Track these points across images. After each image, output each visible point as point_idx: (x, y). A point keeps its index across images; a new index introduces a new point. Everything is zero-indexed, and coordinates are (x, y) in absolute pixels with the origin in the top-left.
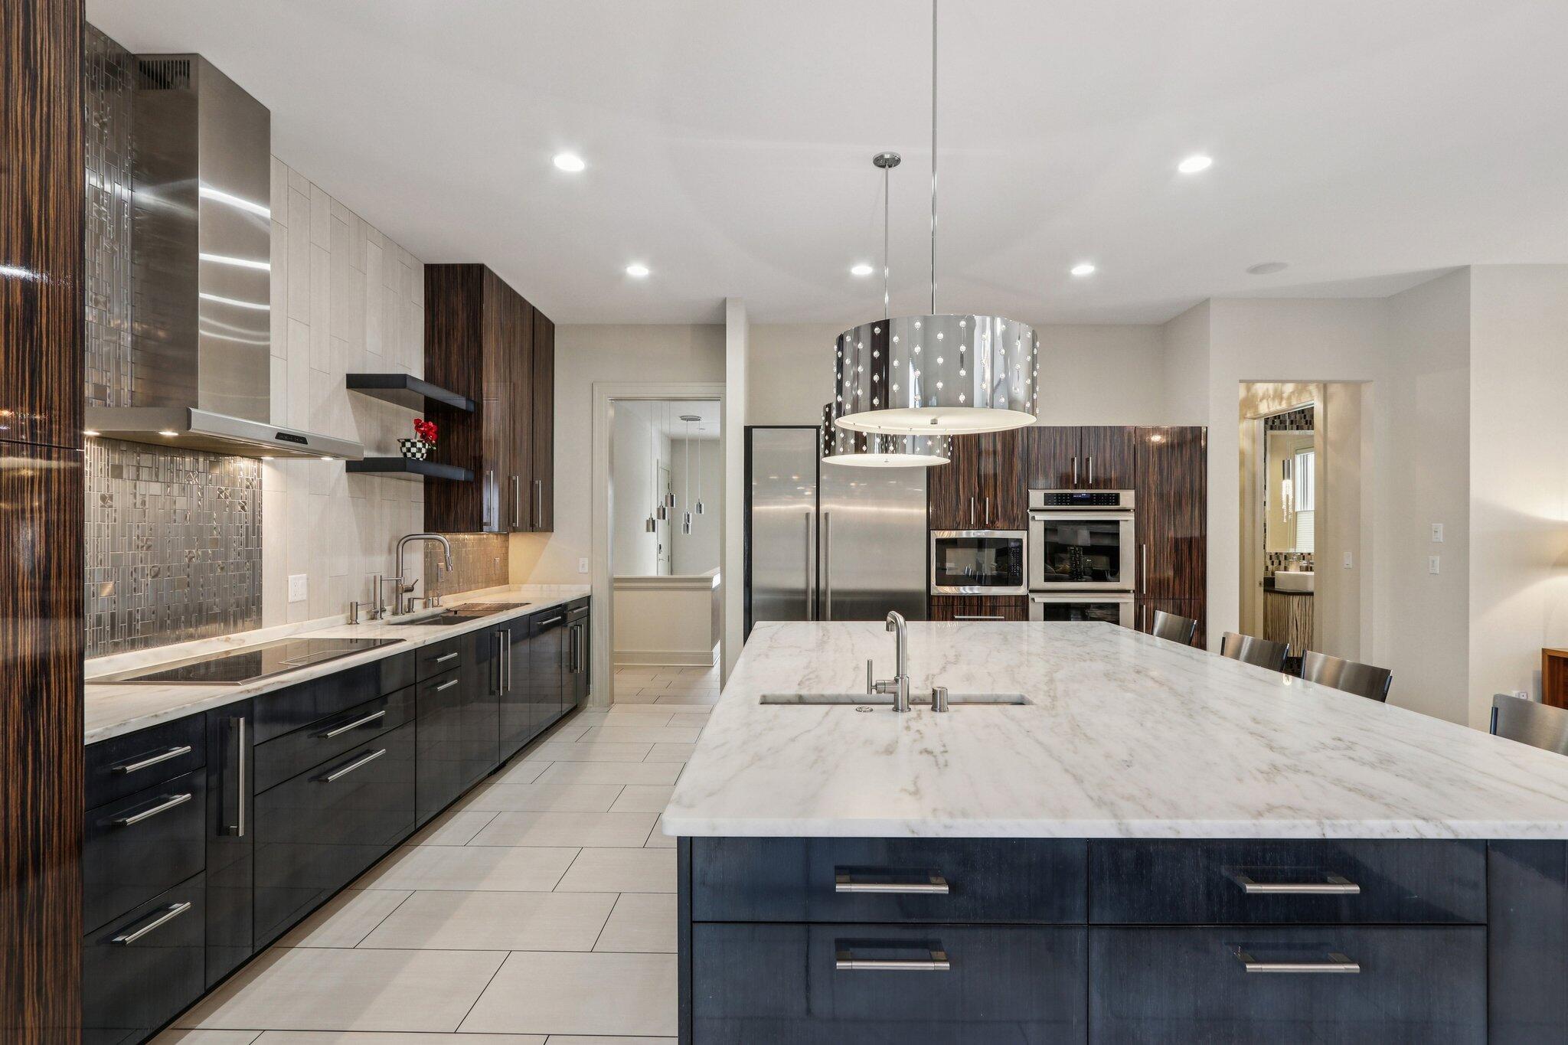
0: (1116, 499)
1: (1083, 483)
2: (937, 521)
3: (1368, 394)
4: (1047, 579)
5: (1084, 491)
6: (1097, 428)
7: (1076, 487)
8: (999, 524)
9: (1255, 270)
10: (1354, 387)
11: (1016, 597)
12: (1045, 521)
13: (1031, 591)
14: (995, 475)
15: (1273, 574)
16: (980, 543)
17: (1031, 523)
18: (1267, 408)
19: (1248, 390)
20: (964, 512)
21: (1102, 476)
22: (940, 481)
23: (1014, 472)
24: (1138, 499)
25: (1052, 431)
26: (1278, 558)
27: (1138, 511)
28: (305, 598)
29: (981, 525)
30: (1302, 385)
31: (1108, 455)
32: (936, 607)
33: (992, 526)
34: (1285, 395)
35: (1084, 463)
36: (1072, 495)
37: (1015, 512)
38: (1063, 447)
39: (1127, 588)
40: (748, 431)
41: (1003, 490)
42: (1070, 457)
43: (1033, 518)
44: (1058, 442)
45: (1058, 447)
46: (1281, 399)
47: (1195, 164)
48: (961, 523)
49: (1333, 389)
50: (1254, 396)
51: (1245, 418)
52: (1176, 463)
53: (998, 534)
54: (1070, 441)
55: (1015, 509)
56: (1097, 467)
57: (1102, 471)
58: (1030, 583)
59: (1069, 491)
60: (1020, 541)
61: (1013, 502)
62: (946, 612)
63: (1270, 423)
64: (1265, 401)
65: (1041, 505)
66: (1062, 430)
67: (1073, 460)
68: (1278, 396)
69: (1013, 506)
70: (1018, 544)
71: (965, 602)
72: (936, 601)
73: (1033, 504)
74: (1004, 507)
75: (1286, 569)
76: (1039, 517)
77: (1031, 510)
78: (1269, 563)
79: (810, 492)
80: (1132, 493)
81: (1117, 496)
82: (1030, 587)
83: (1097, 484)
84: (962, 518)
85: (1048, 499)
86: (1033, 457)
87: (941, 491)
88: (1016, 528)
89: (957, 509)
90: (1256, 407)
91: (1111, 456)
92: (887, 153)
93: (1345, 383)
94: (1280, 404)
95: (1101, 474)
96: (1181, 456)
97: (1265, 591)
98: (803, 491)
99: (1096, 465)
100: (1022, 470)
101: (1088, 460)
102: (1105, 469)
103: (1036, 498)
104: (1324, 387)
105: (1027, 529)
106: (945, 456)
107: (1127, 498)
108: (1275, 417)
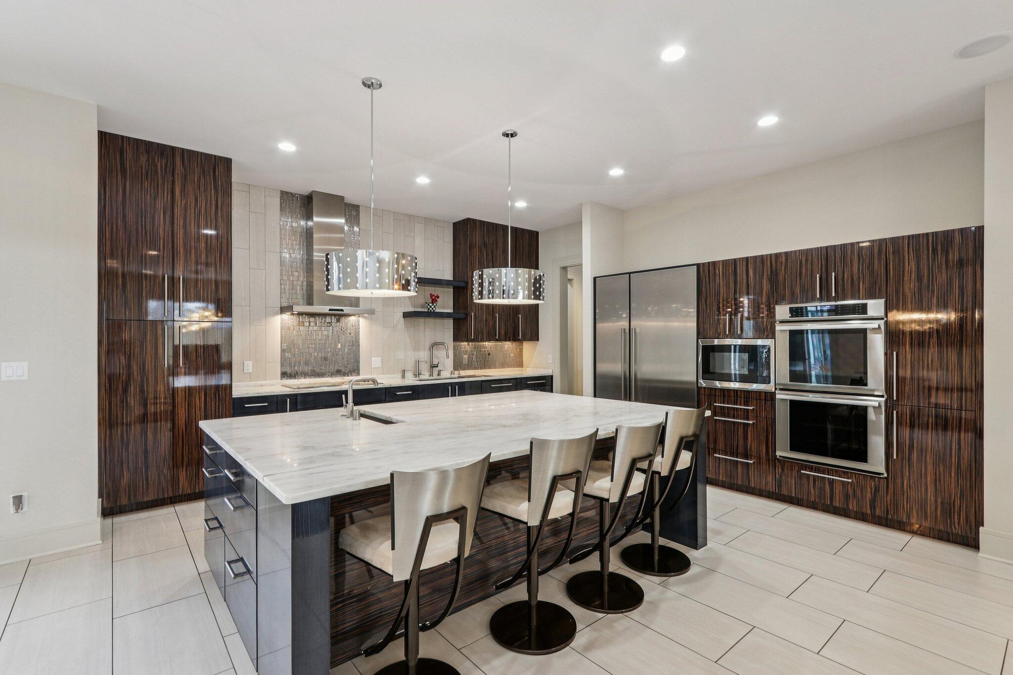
0: (863, 309)
1: (827, 296)
2: (704, 332)
4: (792, 380)
5: (829, 303)
7: (821, 300)
8: (749, 335)
11: (766, 392)
12: (790, 331)
13: (777, 389)
17: (777, 332)
20: (724, 325)
21: (849, 288)
22: (706, 302)
23: (764, 291)
24: (889, 308)
25: (798, 254)
28: (380, 366)
29: (736, 335)
31: (855, 269)
32: (703, 395)
35: (828, 280)
37: (765, 323)
38: (809, 265)
39: (876, 393)
40: (595, 280)
41: (754, 307)
42: (815, 274)
43: (780, 328)
44: (804, 263)
45: (804, 267)
48: (721, 333)
52: (940, 267)
54: (815, 260)
55: (765, 321)
56: (844, 280)
57: (849, 283)
58: (777, 383)
59: (815, 304)
60: (769, 347)
62: (710, 400)
65: (786, 317)
66: (806, 252)
69: (763, 319)
70: (767, 350)
71: (724, 393)
72: (703, 391)
73: (779, 317)
76: (785, 327)
77: (777, 322)
79: (625, 315)
80: (882, 301)
81: (865, 306)
82: (777, 386)
83: (842, 296)
84: (722, 329)
85: (793, 312)
86: (780, 277)
87: (707, 310)
88: (765, 337)
89: (719, 323)
91: (859, 269)
98: (622, 314)
99: (841, 279)
100: (771, 289)
102: (853, 280)
103: (782, 312)
105: (775, 338)
107: (875, 307)
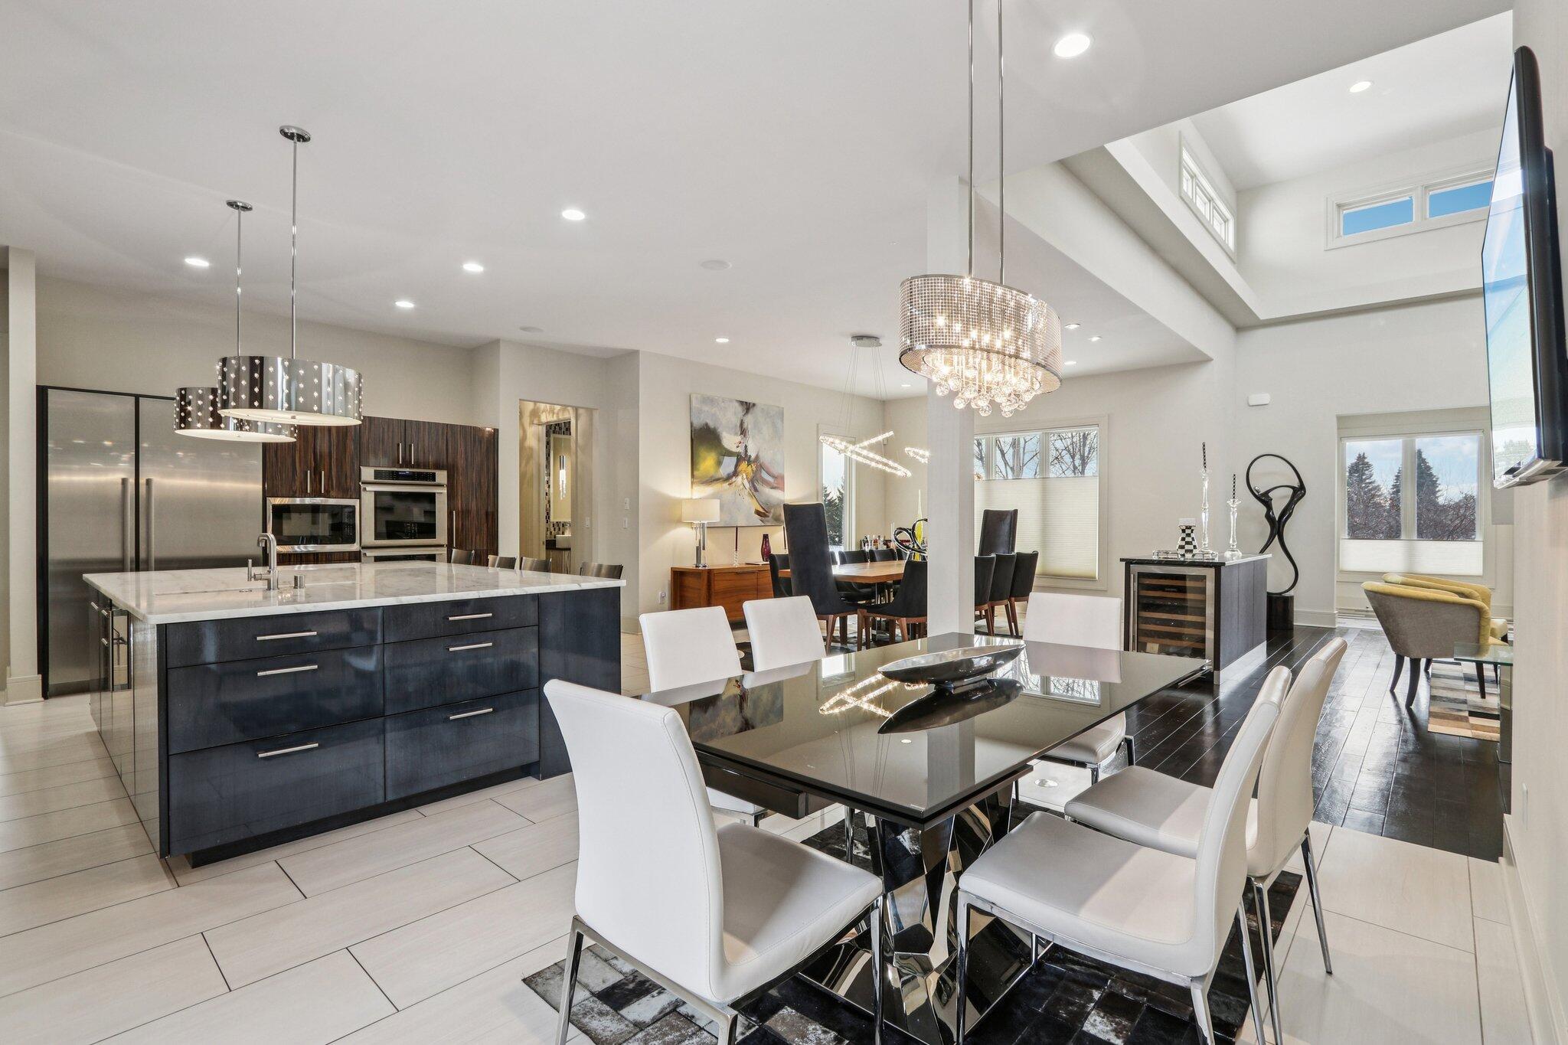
0: (433, 477)
1: (407, 463)
2: (273, 489)
3: (596, 415)
4: (377, 537)
5: (408, 470)
6: (418, 422)
7: (401, 466)
8: (333, 493)
9: (524, 329)
10: (590, 411)
11: (350, 552)
12: (375, 492)
13: (363, 548)
14: (330, 453)
15: (555, 537)
16: (315, 509)
17: (363, 493)
18: (546, 418)
19: (535, 405)
20: (301, 483)
21: (422, 458)
22: (277, 455)
23: (348, 454)
24: (450, 477)
25: (381, 421)
26: (558, 526)
27: (451, 486)
29: (317, 493)
30: (565, 407)
31: (426, 445)
33: (327, 495)
34: (556, 411)
35: (407, 449)
36: (398, 472)
37: (348, 484)
38: (390, 434)
39: (442, 543)
40: (42, 393)
41: (337, 466)
42: (396, 442)
43: (365, 489)
44: (386, 430)
45: (386, 434)
46: (554, 413)
47: (473, 267)
48: (298, 492)
49: (581, 411)
50: (538, 408)
51: (533, 424)
52: (477, 453)
53: (332, 501)
54: (396, 430)
55: (348, 481)
56: (418, 451)
57: (422, 455)
58: (363, 540)
59: (396, 469)
60: (353, 507)
61: (346, 475)
63: (553, 428)
64: (544, 413)
65: (372, 479)
66: (389, 421)
67: (398, 445)
68: (552, 411)
69: (346, 479)
70: (351, 510)
73: (364, 478)
74: (338, 478)
75: (563, 533)
76: (369, 488)
77: (362, 483)
78: (552, 529)
79: (128, 457)
80: (445, 473)
81: (433, 474)
82: (362, 545)
83: (418, 465)
84: (297, 487)
85: (377, 475)
86: (364, 440)
87: (277, 464)
88: (349, 497)
89: (294, 480)
90: (539, 417)
91: (428, 445)
92: (240, 202)
93: (587, 409)
94: (553, 417)
95: (421, 459)
96: (481, 448)
97: (547, 549)
98: (118, 457)
99: (417, 451)
100: (355, 449)
101: (411, 446)
102: (424, 453)
103: (367, 473)
104: (576, 409)
105: (360, 498)
106: (292, 436)
107: (442, 476)
108: (556, 425)
